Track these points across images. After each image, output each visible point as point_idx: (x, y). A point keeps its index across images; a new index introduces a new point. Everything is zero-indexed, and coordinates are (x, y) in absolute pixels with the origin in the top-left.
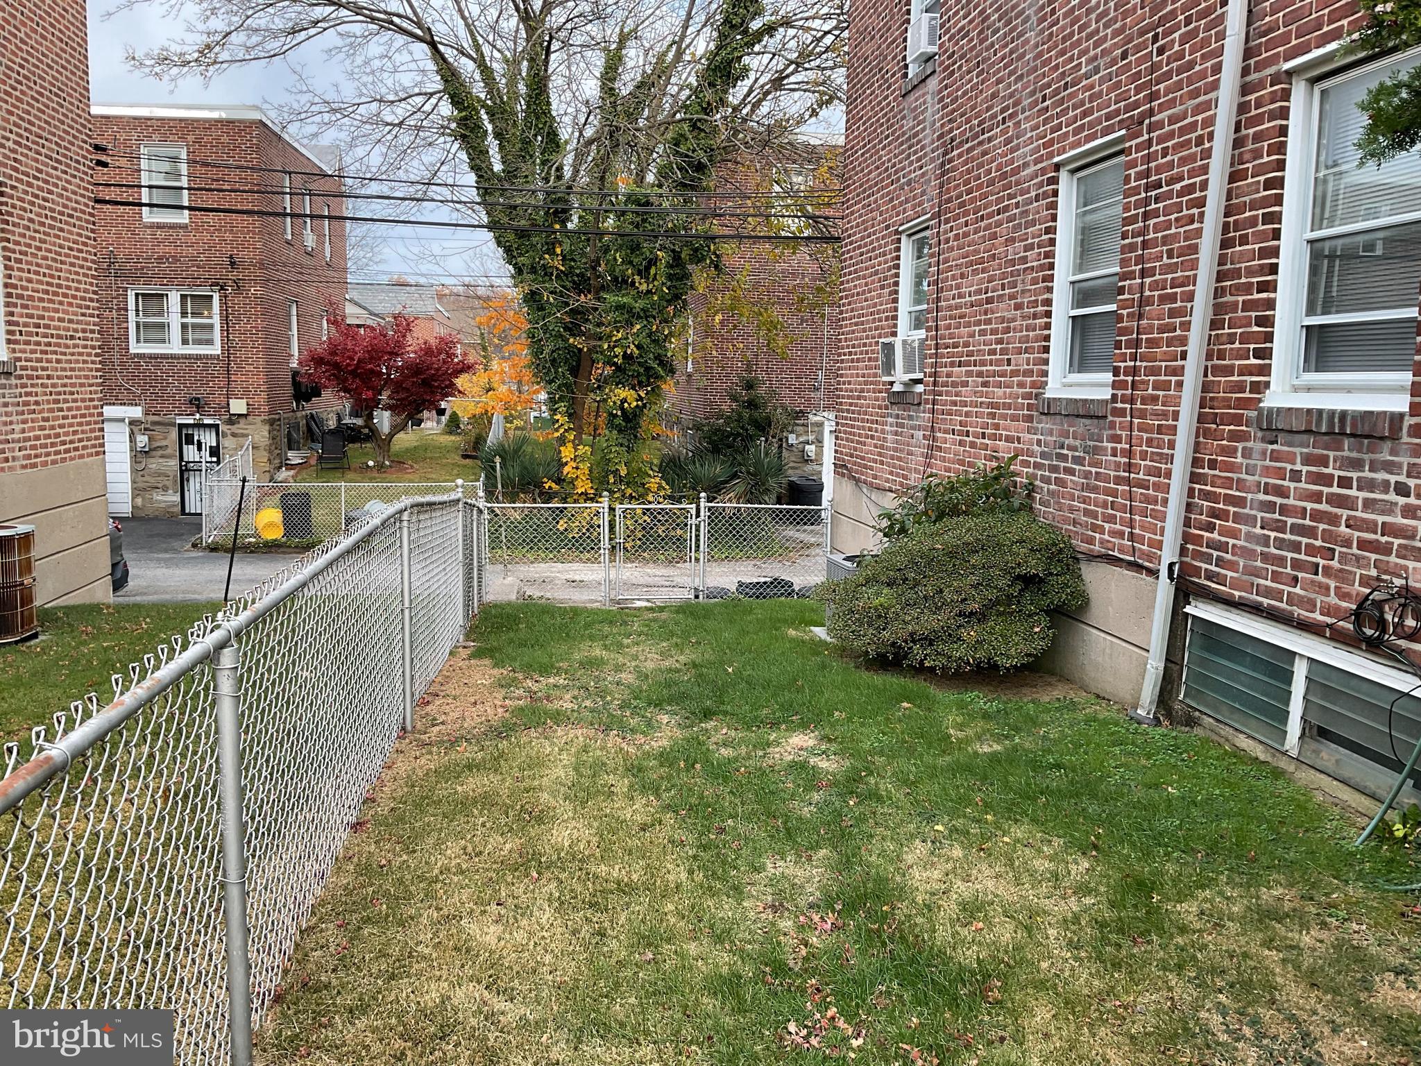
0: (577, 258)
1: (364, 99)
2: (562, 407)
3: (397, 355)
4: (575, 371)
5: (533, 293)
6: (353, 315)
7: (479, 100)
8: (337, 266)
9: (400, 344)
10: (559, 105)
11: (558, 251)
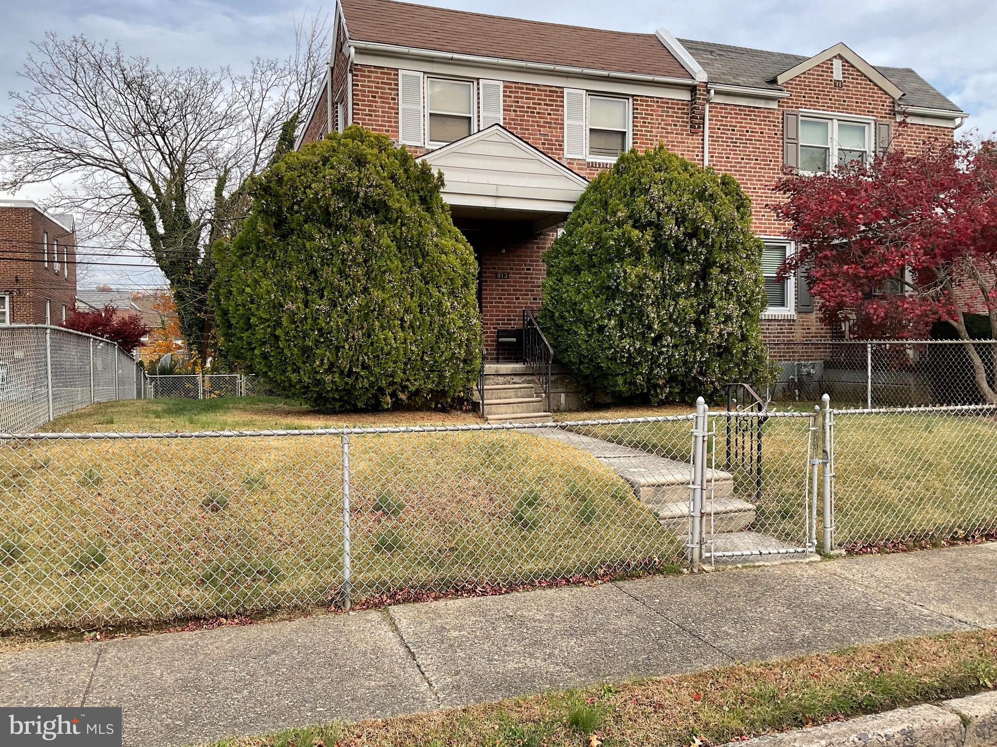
0: (203, 275)
1: (90, 197)
2: (194, 347)
3: (107, 325)
4: (201, 330)
5: (178, 292)
6: (81, 307)
7: (151, 199)
8: (72, 281)
9: (108, 320)
10: (190, 204)
11: (192, 272)
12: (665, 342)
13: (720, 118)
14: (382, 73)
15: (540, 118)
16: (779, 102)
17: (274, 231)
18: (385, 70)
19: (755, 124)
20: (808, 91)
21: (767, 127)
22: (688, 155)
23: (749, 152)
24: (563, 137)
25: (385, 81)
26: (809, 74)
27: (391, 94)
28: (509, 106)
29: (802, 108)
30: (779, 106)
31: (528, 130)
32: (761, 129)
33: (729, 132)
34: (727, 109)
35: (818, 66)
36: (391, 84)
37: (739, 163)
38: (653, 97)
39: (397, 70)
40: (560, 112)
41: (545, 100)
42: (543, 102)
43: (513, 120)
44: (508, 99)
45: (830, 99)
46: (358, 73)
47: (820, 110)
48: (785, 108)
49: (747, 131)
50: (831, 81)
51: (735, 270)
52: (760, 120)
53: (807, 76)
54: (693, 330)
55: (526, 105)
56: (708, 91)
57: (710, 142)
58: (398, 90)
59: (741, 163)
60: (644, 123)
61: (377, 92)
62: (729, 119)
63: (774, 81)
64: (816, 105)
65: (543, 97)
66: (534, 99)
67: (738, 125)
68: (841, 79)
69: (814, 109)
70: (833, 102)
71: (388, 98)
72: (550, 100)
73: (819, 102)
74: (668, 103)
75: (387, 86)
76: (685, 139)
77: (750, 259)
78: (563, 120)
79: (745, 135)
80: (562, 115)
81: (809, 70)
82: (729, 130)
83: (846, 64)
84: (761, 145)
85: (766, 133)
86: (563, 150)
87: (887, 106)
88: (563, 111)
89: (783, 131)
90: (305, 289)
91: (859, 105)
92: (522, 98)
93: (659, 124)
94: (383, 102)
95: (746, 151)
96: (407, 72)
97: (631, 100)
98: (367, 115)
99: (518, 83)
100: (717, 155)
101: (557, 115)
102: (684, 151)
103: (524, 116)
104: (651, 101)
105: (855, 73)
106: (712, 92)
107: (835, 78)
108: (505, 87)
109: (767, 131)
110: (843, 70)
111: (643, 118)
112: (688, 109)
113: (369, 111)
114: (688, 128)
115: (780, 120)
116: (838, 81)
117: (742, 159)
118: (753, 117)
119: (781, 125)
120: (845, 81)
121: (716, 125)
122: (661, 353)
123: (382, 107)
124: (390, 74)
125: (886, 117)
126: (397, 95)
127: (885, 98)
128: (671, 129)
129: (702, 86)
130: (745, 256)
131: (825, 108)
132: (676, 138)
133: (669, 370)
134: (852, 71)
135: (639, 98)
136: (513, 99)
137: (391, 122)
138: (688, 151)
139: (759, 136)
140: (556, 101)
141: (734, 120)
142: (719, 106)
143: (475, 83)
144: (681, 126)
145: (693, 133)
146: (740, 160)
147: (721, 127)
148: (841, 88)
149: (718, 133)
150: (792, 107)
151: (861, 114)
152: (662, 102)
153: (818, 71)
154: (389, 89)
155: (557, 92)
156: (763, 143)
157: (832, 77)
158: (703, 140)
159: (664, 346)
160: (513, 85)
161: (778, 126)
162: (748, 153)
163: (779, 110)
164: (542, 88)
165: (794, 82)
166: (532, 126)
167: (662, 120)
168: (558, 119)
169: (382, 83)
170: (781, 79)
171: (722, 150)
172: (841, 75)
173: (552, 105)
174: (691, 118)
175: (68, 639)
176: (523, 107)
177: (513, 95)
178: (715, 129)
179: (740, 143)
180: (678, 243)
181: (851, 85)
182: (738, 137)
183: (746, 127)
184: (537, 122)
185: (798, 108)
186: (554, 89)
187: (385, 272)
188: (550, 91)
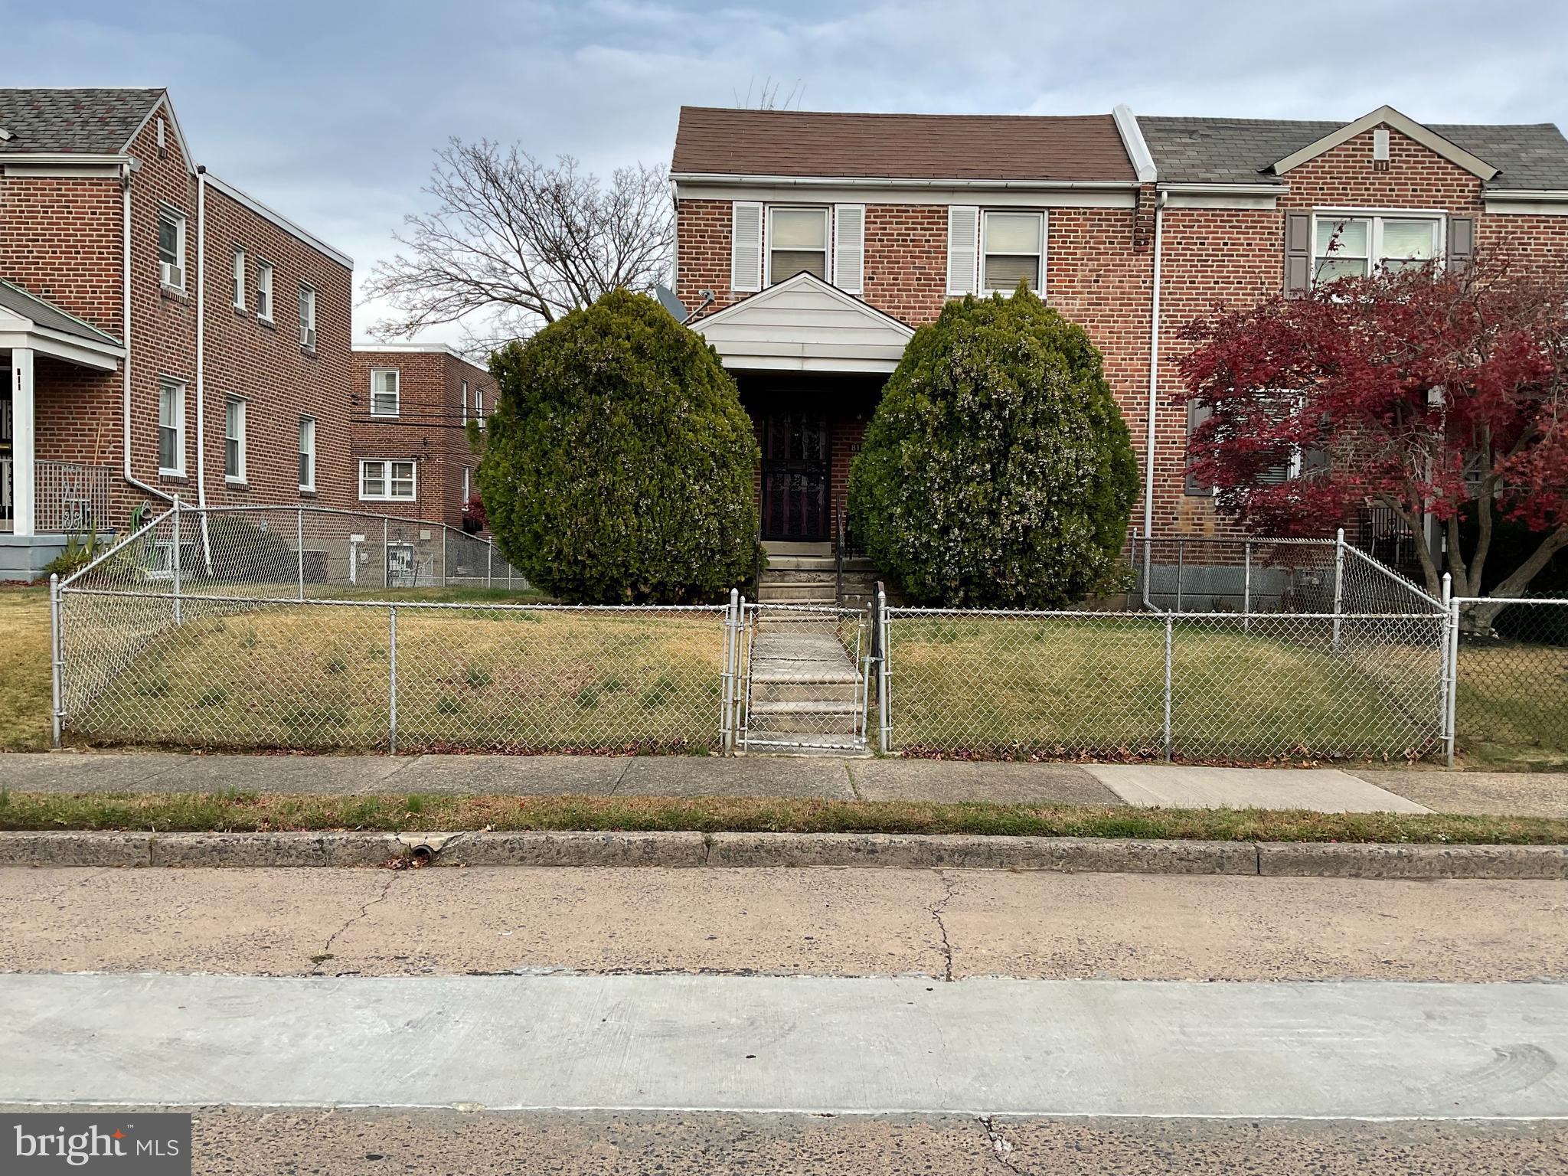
12: (952, 536)
13: (1182, 228)
14: (712, 207)
15: (914, 246)
16: (1279, 199)
17: (515, 410)
18: (717, 204)
19: (1238, 233)
20: (1329, 181)
21: (1258, 236)
22: (1130, 282)
23: (1228, 272)
24: (946, 269)
25: (717, 216)
26: (1330, 156)
27: (722, 232)
28: (872, 234)
29: (1317, 205)
30: (1278, 205)
31: (899, 263)
32: (1248, 239)
33: (1195, 247)
34: (1193, 215)
35: (1345, 143)
36: (723, 220)
37: (1210, 288)
38: (1078, 208)
39: (731, 202)
40: (943, 238)
41: (923, 223)
42: (919, 227)
43: (878, 251)
44: (872, 226)
45: (1367, 189)
46: (685, 210)
47: (1348, 205)
48: (1289, 208)
49: (1225, 244)
50: (1369, 162)
51: (1045, 448)
52: (1246, 227)
53: (1327, 158)
54: (985, 522)
55: (896, 232)
56: (1159, 194)
57: (1165, 263)
58: (731, 226)
59: (1214, 288)
60: (1064, 242)
61: (707, 231)
62: (1195, 229)
63: (1271, 171)
64: (1342, 200)
65: (920, 220)
66: (908, 223)
67: (1211, 236)
68: (1387, 158)
69: (1338, 205)
70: (1371, 192)
71: (720, 237)
72: (928, 223)
73: (1347, 195)
74: (1101, 214)
75: (718, 223)
76: (1126, 260)
77: (1075, 433)
78: (946, 247)
79: (1223, 250)
80: (946, 241)
81: (1332, 150)
82: (1196, 244)
83: (1397, 136)
84: (1248, 261)
85: (1256, 245)
86: (945, 285)
87: (1469, 191)
88: (946, 236)
89: (1284, 240)
90: (538, 472)
91: (1419, 193)
92: (891, 223)
93: (1086, 243)
94: (713, 242)
95: (1222, 272)
96: (742, 204)
97: (1046, 213)
98: (693, 259)
99: (886, 205)
100: (1175, 279)
101: (938, 241)
102: (1124, 276)
103: (893, 246)
104: (1075, 213)
105: (1412, 148)
106: (1165, 195)
107: (1377, 156)
108: (868, 211)
109: (1258, 241)
110: (1391, 144)
111: (1062, 236)
112: (1131, 220)
113: (696, 253)
114: (1131, 245)
115: (1280, 225)
116: (1382, 161)
117: (1216, 283)
118: (1235, 224)
119: (1281, 232)
120: (1393, 161)
121: (1176, 238)
122: (949, 549)
123: (712, 248)
124: (723, 208)
125: (1467, 209)
126: (731, 232)
127: (1466, 180)
128: (1105, 248)
129: (1149, 189)
130: (1067, 429)
131: (1358, 203)
132: (1112, 260)
133: (961, 569)
134: (1407, 144)
135: (1057, 211)
136: (878, 226)
137: (722, 265)
138: (1130, 276)
139: (1244, 250)
140: (939, 223)
141: (1204, 230)
142: (1180, 212)
143: (831, 209)
144: (1119, 243)
145: (1138, 252)
146: (1212, 285)
147: (1184, 241)
148: (1386, 172)
149: (1178, 249)
150: (1301, 205)
151: (1421, 207)
152: (1091, 214)
153: (1348, 149)
154: (721, 226)
155: (939, 212)
156: (1250, 258)
157: (1372, 156)
158: (1153, 260)
159: (951, 541)
160: (879, 208)
161: (1277, 234)
162: (1225, 274)
163: (1279, 211)
164: (919, 209)
165: (1305, 170)
166: (903, 257)
167: (1091, 237)
168: (939, 247)
169: (713, 219)
170: (1280, 168)
171: (1183, 272)
172: (1388, 152)
173: (932, 229)
174: (1136, 231)
175: (180, 752)
176: (892, 235)
177: (878, 220)
178: (1173, 243)
179: (1213, 261)
180: (973, 417)
181: (1404, 166)
182: (1211, 252)
183: (1223, 238)
184: (910, 252)
185: (1311, 205)
186: (935, 208)
187: (617, 453)
188: (929, 212)
